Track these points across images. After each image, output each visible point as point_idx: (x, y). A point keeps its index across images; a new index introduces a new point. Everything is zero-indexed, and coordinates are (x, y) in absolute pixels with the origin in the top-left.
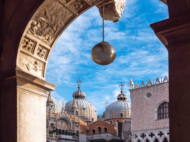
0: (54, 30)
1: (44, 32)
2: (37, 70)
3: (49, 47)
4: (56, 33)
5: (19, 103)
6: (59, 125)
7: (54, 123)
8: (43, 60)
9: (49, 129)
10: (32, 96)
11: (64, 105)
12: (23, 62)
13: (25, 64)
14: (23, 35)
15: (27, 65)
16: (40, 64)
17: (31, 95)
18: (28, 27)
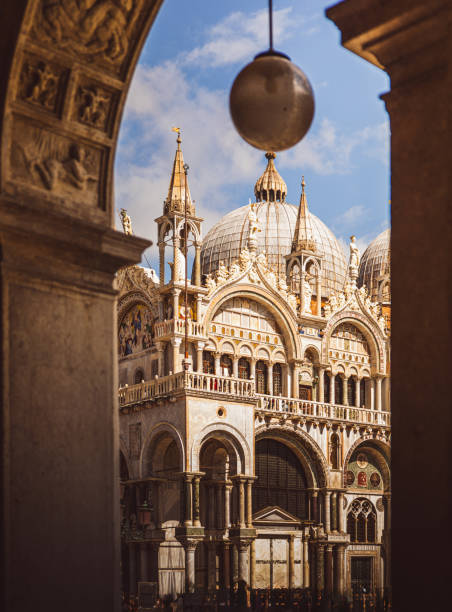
0: (124, 10)
1: (91, 24)
2: (80, 184)
3: (115, 82)
4: (135, 19)
5: (11, 330)
6: (337, 355)
7: (318, 345)
8: (100, 136)
9: (300, 377)
10: (59, 296)
11: (354, 257)
12: (28, 155)
13: (33, 164)
14: (18, 46)
15: (42, 167)
16: (89, 157)
17: (54, 291)
18: (30, 12)
